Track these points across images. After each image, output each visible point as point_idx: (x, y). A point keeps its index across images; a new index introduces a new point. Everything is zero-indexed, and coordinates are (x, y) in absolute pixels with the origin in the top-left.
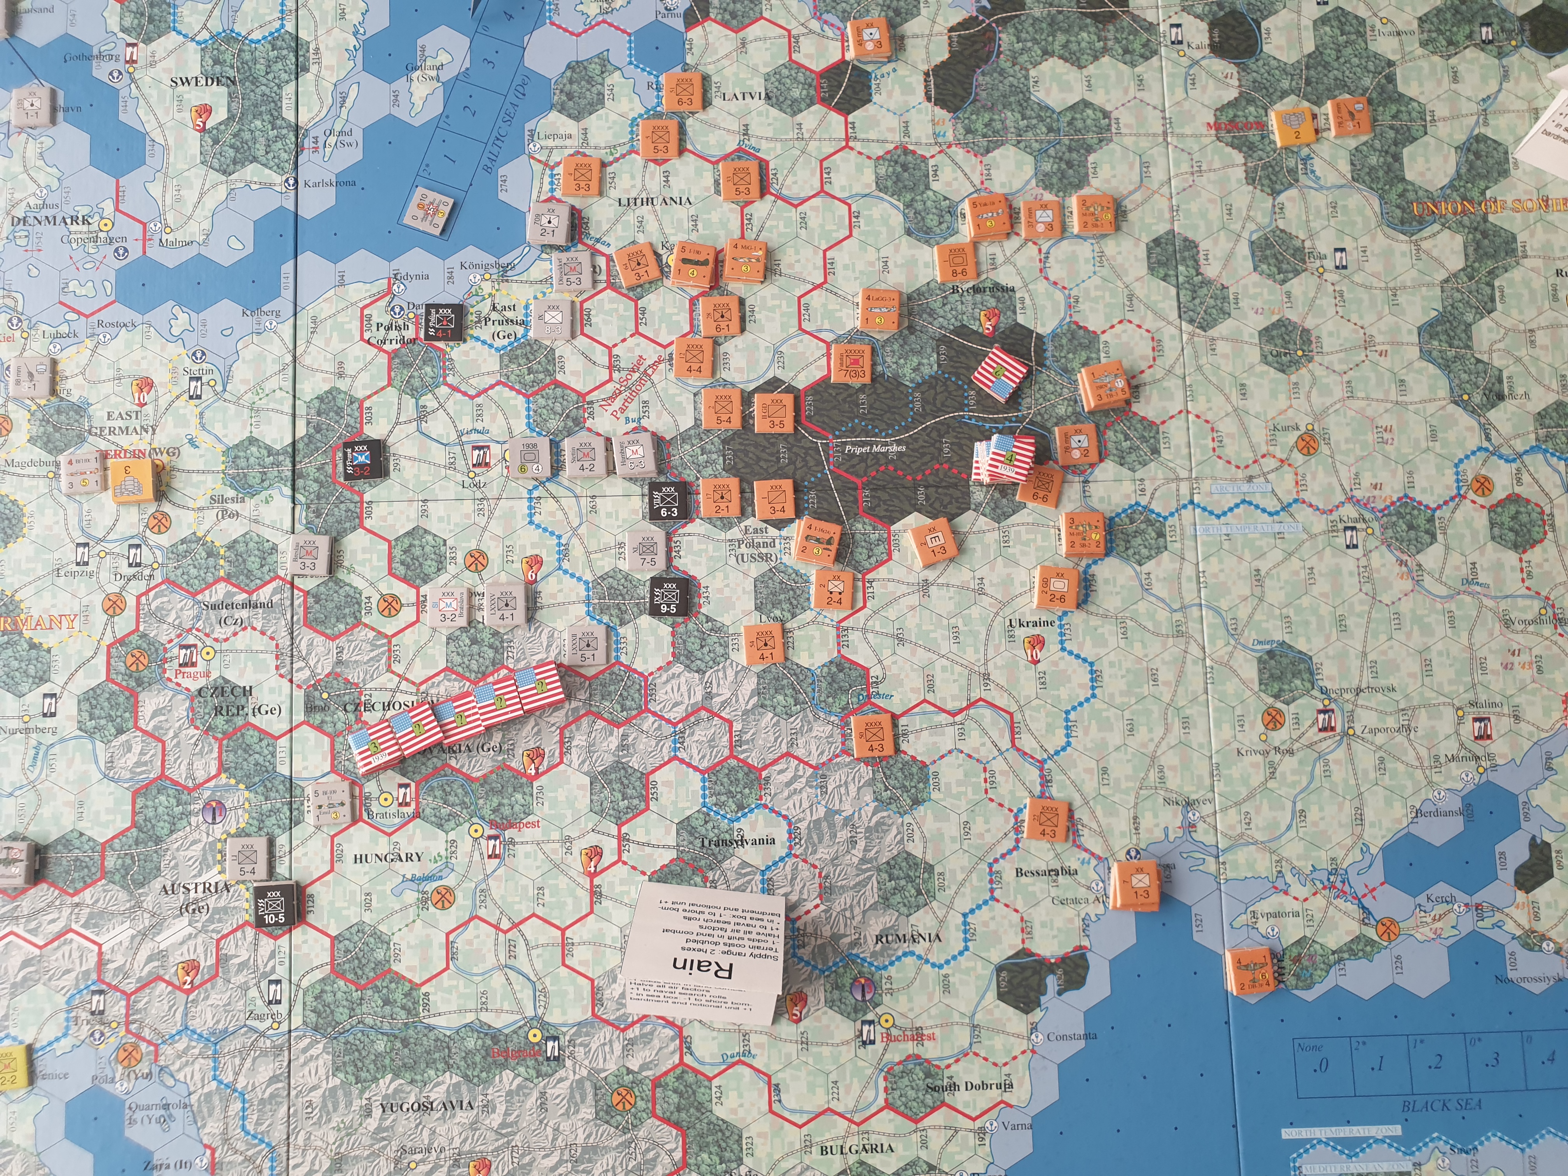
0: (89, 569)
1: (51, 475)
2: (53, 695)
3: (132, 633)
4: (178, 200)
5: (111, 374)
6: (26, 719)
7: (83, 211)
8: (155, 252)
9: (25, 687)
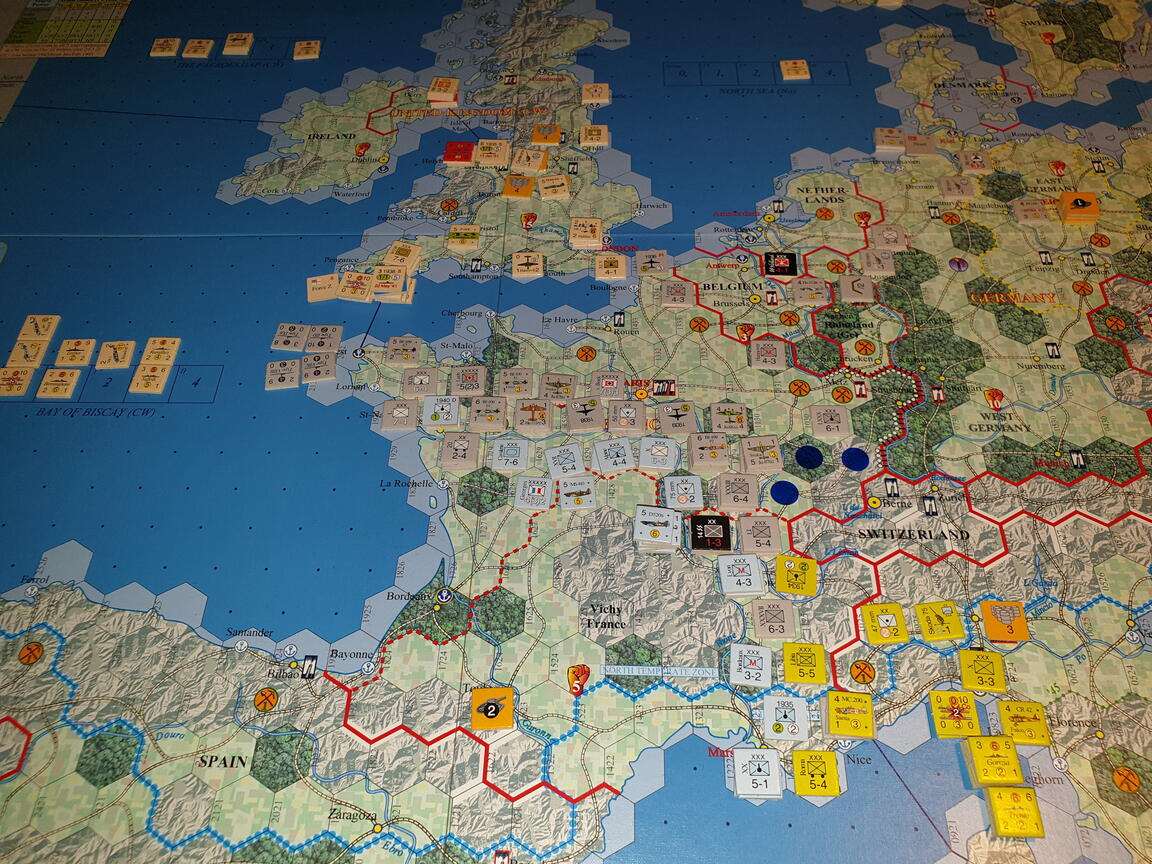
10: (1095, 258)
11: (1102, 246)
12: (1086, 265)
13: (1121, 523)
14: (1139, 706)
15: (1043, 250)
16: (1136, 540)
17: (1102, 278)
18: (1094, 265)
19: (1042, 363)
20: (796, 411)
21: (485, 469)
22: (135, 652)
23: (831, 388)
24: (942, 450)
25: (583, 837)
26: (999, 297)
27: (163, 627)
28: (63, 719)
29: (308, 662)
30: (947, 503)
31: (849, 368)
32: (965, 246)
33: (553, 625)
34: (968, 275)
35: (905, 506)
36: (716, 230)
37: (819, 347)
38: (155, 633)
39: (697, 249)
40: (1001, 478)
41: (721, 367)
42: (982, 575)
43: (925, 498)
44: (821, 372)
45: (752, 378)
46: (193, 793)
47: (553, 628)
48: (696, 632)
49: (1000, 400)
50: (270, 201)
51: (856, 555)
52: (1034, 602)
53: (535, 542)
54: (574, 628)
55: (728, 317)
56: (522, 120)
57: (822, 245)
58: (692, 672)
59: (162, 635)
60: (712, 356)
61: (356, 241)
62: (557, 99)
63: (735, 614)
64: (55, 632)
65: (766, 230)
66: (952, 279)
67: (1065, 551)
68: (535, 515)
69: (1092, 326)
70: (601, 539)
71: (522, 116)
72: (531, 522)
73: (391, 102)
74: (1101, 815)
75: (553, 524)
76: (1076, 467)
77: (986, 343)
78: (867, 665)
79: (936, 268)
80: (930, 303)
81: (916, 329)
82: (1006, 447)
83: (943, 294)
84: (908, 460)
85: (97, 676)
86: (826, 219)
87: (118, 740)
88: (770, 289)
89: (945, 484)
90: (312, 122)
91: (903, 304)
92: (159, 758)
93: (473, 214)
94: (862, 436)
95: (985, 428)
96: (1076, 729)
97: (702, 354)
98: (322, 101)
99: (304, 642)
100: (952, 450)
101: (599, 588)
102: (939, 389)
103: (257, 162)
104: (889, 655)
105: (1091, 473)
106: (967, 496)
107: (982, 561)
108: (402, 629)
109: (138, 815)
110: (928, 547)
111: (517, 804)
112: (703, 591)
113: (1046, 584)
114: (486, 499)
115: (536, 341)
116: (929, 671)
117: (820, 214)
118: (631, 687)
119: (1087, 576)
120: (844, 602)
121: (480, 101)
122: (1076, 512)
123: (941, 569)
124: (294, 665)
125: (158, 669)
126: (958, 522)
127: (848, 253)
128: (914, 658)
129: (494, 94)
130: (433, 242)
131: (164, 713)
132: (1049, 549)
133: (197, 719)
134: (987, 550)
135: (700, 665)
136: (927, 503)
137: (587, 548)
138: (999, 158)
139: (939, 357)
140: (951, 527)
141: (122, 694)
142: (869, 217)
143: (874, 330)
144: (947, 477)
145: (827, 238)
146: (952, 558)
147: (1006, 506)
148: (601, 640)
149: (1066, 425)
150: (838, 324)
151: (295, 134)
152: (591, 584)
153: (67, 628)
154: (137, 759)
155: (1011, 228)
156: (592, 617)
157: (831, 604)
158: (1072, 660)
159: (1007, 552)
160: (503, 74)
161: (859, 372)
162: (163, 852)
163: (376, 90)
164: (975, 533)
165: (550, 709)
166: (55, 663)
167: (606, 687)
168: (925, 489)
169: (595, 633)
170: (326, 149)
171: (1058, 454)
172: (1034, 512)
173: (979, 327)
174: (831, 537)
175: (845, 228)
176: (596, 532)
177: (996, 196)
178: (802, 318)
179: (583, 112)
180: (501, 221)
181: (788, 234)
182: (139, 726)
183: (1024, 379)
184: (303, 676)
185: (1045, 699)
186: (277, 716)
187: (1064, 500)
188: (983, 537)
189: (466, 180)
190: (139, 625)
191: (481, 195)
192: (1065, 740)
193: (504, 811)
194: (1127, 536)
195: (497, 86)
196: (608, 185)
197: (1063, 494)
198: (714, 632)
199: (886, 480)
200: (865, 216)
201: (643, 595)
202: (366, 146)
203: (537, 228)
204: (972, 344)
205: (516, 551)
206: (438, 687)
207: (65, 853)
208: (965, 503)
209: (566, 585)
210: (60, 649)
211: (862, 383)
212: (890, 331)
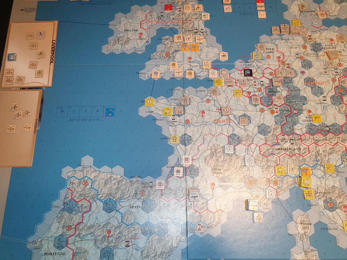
0: (327, 73)
1: (316, 56)
2: (325, 97)
3: (339, 85)
4: (331, 8)
5: (324, 38)
6: (320, 101)
7: (313, 10)
8: (329, 17)
9: (319, 95)
10: (338, 71)
11: (340, 67)
12: (336, 73)
13: (336, 145)
14: (335, 189)
15: (325, 68)
16: (339, 150)
17: (339, 77)
18: (337, 73)
19: (321, 102)
20: (261, 117)
21: (185, 134)
22: (109, 183)
23: (270, 110)
24: (296, 127)
25: (216, 221)
26: (312, 83)
27: (115, 176)
28: (97, 198)
29: (151, 184)
30: (296, 141)
31: (274, 104)
32: (305, 67)
33: (206, 173)
34: (305, 76)
35: (286, 142)
36: (240, 62)
37: (267, 98)
38: (113, 178)
39: (235, 68)
40: (309, 134)
41: (242, 105)
42: (303, 159)
43: (291, 140)
44: (267, 106)
45: (251, 108)
46: (130, 214)
47: (206, 174)
48: (238, 174)
49: (310, 113)
50: (118, 53)
51: (275, 154)
52: (314, 165)
53: (199, 153)
54: (210, 174)
55: (244, 89)
56: (185, 24)
57: (268, 67)
58: (238, 184)
59: (115, 178)
60: (240, 101)
61: (143, 67)
62: (194, 17)
63: (247, 170)
64: (89, 178)
65: (253, 62)
66: (301, 77)
67: (322, 153)
68: (199, 146)
69: (335, 91)
70: (215, 152)
71: (184, 23)
72: (198, 148)
73: (146, 18)
74: (324, 212)
75: (203, 148)
76: (327, 131)
77: (308, 96)
78: (277, 181)
79: (297, 74)
80: (295, 85)
81: (291, 93)
82: (311, 126)
83: (298, 82)
84: (288, 130)
85: (102, 188)
86: (269, 59)
87: (110, 203)
88: (255, 81)
89: (296, 136)
90: (124, 25)
91: (288, 85)
92: (121, 207)
93: (174, 57)
94: (277, 123)
95: (306, 121)
96: (321, 194)
97: (238, 100)
98: (126, 17)
99: (149, 179)
100: (298, 127)
101: (216, 164)
102: (296, 110)
103: (111, 39)
104: (281, 179)
105: (330, 132)
106: (301, 139)
107: (303, 156)
108: (171, 175)
109: (119, 219)
110: (291, 152)
111: (201, 214)
112: (240, 165)
113: (317, 161)
114: (186, 142)
115: (194, 97)
116: (290, 182)
117: (267, 57)
118: (225, 188)
119: (327, 159)
120: (272, 166)
121: (172, 17)
122: (326, 143)
123: (294, 158)
124: (147, 184)
125: (116, 186)
126: (298, 146)
127: (274, 70)
128: (287, 179)
129: (175, 15)
130: (164, 67)
131: (119, 196)
132: (319, 152)
133: (127, 198)
134: (305, 153)
135: (240, 182)
136: (292, 141)
137: (212, 154)
138: (316, 38)
139: (296, 101)
140: (297, 147)
141: (109, 192)
142: (280, 58)
143: (281, 93)
144: (296, 134)
145: (269, 65)
146: (297, 155)
147: (310, 141)
148: (217, 177)
149: (326, 120)
150: (272, 91)
151: (120, 29)
152: (213, 163)
153: (92, 177)
154: (116, 207)
155: (317, 61)
156: (214, 171)
157: (269, 167)
158: (322, 178)
159: (309, 153)
160: (177, 7)
161: (277, 106)
162: (126, 227)
163: (141, 13)
164: (302, 149)
165: (207, 193)
166: (92, 186)
167: (219, 188)
168: (291, 137)
169: (215, 175)
170: (130, 35)
171: (323, 128)
172: (316, 143)
173: (307, 92)
174: (269, 150)
175: (274, 62)
176: (214, 150)
177: (314, 51)
178: (263, 89)
179: (201, 21)
180: (182, 59)
181: (259, 63)
182: (114, 200)
183: (317, 107)
184: (150, 187)
185: (315, 188)
186: (145, 197)
187: (323, 140)
188: (304, 149)
189: (171, 46)
190: (109, 176)
191: (176, 51)
192: (318, 197)
193: (199, 216)
194: (337, 148)
195: (176, 12)
196: (210, 47)
197: (323, 138)
198: (242, 174)
199: (282, 135)
200: (279, 57)
201: (226, 166)
202: (141, 34)
203: (192, 62)
204: (304, 97)
205: (195, 155)
206: (181, 188)
207: (105, 227)
208: (300, 141)
209: (208, 164)
210: (92, 182)
211: (277, 109)
212: (285, 93)
